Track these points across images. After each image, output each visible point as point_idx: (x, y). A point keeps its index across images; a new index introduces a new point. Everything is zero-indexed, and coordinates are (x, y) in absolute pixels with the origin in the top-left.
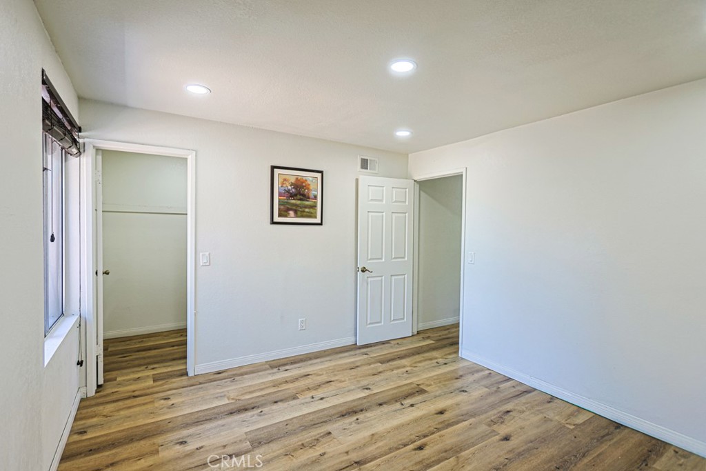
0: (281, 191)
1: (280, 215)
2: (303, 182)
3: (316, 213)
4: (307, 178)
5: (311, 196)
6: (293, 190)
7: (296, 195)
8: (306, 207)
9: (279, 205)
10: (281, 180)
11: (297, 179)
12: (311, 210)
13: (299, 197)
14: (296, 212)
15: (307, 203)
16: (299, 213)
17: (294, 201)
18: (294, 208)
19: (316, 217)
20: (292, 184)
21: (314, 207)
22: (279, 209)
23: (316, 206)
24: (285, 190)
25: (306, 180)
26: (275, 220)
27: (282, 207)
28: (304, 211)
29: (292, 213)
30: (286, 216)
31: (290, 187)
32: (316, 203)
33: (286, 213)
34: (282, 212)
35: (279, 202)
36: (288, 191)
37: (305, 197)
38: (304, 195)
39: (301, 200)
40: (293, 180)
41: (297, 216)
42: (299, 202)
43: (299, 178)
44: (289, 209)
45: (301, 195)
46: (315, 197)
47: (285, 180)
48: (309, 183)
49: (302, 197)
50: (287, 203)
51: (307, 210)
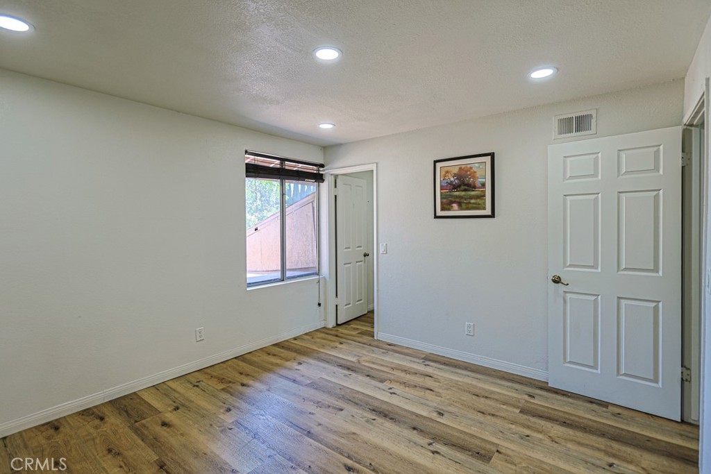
0: (443, 184)
1: (443, 209)
2: (467, 171)
3: (484, 203)
4: (472, 165)
5: (478, 184)
6: (456, 181)
7: (459, 186)
8: (471, 198)
9: (441, 198)
10: (443, 173)
11: (460, 168)
12: (479, 201)
13: (463, 187)
14: (460, 204)
15: (473, 193)
16: (464, 206)
17: (457, 193)
18: (458, 200)
19: (484, 209)
20: (455, 175)
21: (483, 196)
22: (442, 203)
23: (484, 196)
24: (447, 182)
25: (471, 168)
26: (438, 214)
27: (445, 201)
28: (470, 203)
29: (455, 206)
30: (449, 210)
31: (452, 179)
32: (484, 192)
33: (448, 206)
34: (445, 206)
35: (441, 195)
36: (451, 183)
37: (470, 187)
38: (468, 185)
39: (465, 190)
40: (456, 170)
41: (461, 208)
42: (463, 193)
43: (463, 167)
44: (452, 202)
45: (465, 185)
46: (483, 185)
47: (447, 172)
48: (475, 170)
49: (466, 187)
50: (450, 195)
51: (473, 201)
